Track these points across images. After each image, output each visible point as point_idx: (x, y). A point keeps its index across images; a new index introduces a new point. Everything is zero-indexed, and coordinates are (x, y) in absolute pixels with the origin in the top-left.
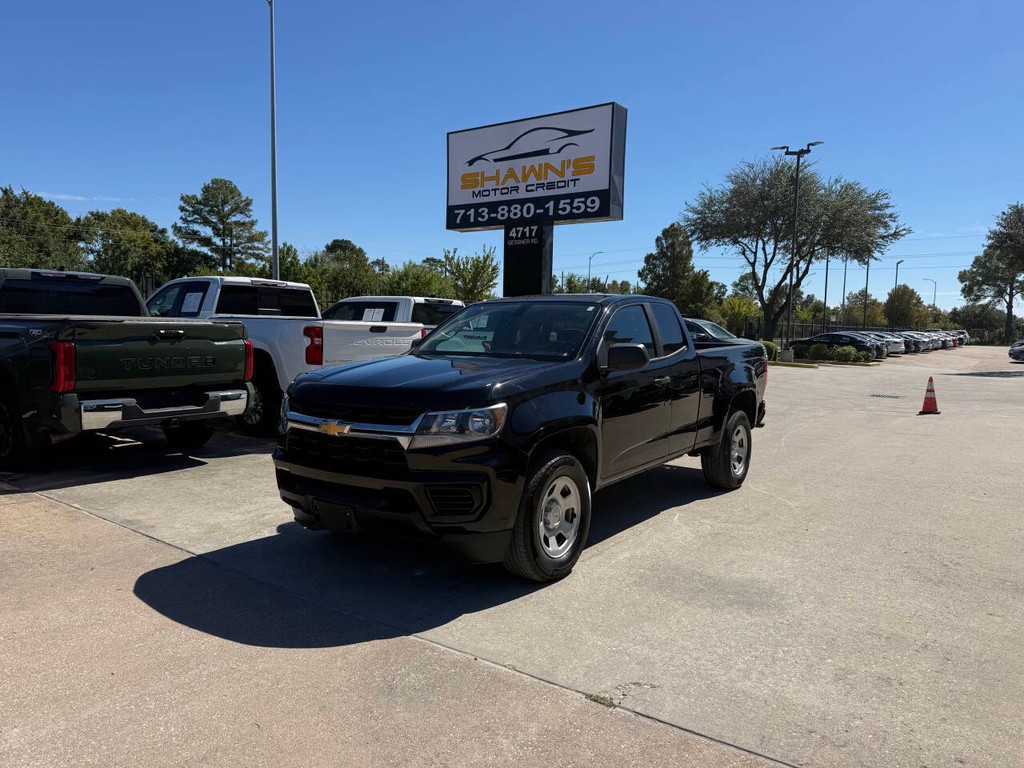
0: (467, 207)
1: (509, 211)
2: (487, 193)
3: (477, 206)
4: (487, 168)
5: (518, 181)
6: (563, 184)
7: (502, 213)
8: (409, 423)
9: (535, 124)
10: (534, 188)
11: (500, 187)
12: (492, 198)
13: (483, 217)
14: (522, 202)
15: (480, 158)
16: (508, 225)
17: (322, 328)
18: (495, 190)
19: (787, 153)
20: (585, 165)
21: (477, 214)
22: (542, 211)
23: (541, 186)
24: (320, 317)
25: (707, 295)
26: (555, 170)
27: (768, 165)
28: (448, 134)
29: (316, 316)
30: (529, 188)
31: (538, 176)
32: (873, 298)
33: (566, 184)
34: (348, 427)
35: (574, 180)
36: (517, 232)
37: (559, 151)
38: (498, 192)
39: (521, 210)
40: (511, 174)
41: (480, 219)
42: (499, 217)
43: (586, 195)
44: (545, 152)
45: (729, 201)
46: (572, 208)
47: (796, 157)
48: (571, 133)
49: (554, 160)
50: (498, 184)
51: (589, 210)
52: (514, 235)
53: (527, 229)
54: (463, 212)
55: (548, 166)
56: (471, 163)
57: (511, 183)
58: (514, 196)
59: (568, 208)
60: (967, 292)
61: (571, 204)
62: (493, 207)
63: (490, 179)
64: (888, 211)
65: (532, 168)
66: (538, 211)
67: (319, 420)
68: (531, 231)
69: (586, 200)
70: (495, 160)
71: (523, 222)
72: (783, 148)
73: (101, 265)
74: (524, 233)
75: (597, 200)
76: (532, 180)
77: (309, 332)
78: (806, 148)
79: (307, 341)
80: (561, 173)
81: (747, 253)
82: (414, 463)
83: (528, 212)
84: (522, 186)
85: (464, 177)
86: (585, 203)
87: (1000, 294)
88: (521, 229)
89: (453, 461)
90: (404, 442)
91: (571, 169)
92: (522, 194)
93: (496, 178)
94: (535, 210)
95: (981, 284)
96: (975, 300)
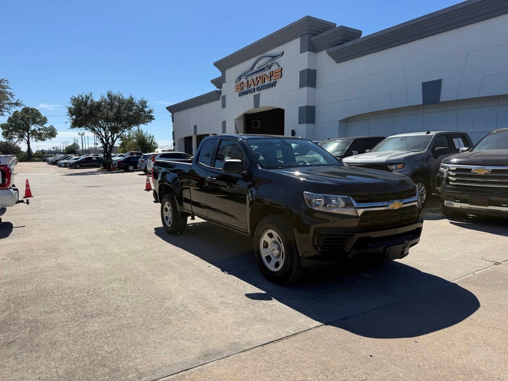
8: (416, 195)
60: (5, 135)
64: (7, 90)
90: (417, 204)
95: (12, 131)
96: (10, 139)
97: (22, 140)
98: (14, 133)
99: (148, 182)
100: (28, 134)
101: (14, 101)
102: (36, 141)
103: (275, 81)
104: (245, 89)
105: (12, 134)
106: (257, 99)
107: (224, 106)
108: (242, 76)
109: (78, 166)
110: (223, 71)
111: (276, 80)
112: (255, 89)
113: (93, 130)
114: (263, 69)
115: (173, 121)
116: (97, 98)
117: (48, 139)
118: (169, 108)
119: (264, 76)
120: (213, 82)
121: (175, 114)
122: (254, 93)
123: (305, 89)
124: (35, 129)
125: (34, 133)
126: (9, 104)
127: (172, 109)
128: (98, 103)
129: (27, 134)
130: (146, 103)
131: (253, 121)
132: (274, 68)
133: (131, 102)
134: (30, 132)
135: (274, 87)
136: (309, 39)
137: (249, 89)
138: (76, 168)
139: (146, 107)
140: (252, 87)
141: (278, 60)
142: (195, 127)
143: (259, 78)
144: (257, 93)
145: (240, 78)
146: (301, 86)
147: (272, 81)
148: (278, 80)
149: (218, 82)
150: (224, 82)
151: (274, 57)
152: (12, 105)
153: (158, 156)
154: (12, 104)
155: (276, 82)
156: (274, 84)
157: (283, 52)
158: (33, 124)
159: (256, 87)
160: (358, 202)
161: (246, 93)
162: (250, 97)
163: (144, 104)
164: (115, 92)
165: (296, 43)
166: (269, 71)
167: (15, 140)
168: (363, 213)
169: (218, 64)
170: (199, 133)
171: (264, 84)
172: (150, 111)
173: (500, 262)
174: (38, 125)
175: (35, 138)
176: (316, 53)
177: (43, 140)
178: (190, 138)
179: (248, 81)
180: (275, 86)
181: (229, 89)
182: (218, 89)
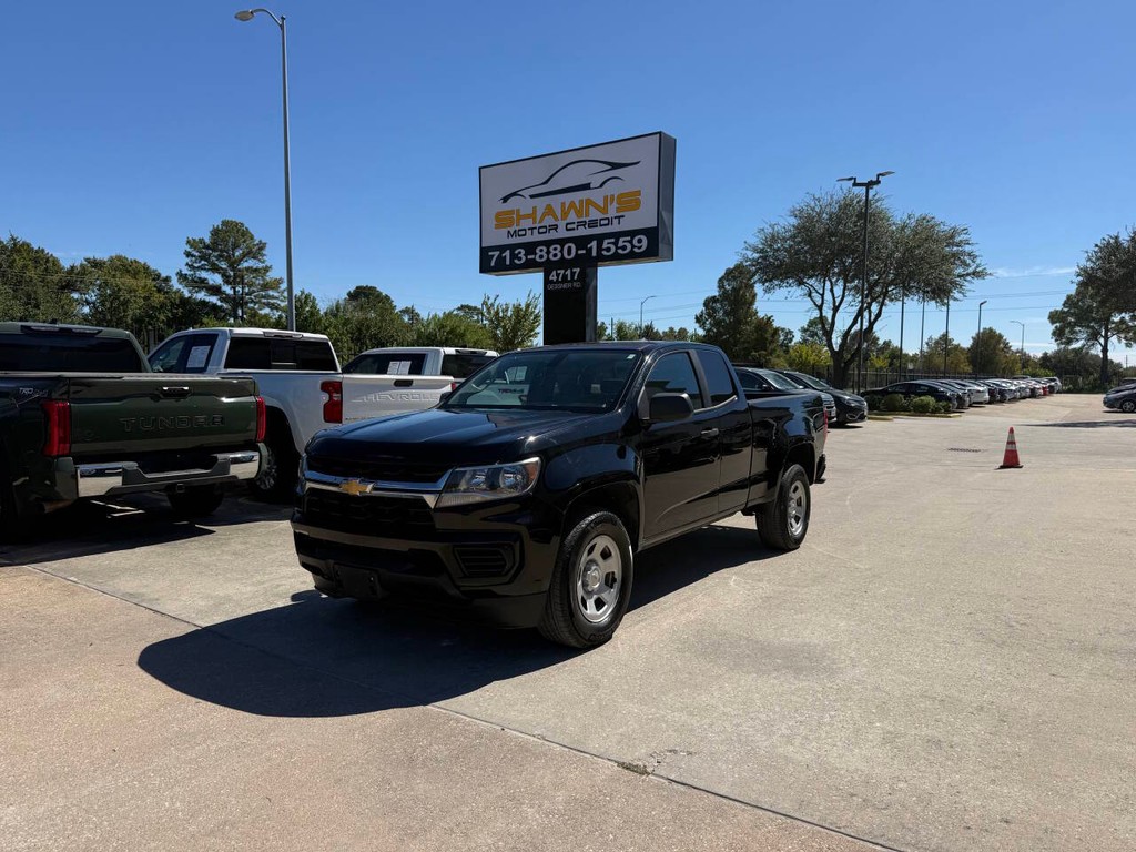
0: (502, 248)
1: (548, 252)
2: (523, 232)
3: (512, 247)
4: (522, 205)
5: (556, 219)
6: (606, 222)
7: (540, 254)
8: (435, 480)
9: (575, 157)
10: (574, 226)
11: (537, 225)
12: (529, 238)
13: (520, 259)
14: (562, 242)
15: (515, 194)
16: (547, 267)
17: (341, 383)
18: (532, 229)
19: (855, 185)
20: (630, 201)
21: (514, 257)
22: (584, 252)
23: (582, 224)
24: (340, 371)
25: (772, 342)
26: (597, 207)
27: (835, 197)
28: (480, 168)
29: (336, 369)
30: (569, 227)
31: (578, 213)
32: (955, 343)
33: (610, 222)
34: (370, 486)
35: (619, 217)
36: (558, 275)
37: (601, 186)
38: (536, 231)
39: (562, 251)
40: (549, 210)
41: (516, 261)
42: (538, 259)
43: (632, 233)
44: (586, 187)
45: (793, 237)
46: (617, 248)
47: (864, 188)
48: (615, 166)
49: (596, 196)
50: (534, 222)
51: (636, 250)
52: (555, 278)
53: (568, 272)
54: (497, 253)
55: (589, 202)
56: (505, 199)
57: (549, 221)
58: (553, 235)
59: (613, 248)
60: (1058, 334)
61: (616, 244)
62: (530, 247)
63: (528, 216)
64: (967, 248)
65: (572, 204)
66: (580, 252)
67: (339, 479)
68: (573, 274)
69: (632, 238)
70: (532, 197)
71: (563, 263)
72: (851, 179)
73: (98, 317)
74: (565, 276)
75: (644, 238)
76: (572, 217)
77: (326, 387)
78: (875, 179)
79: (325, 398)
80: (605, 210)
81: (814, 294)
82: (441, 523)
83: (569, 253)
84: (562, 225)
85: (498, 214)
86: (631, 242)
87: (1094, 336)
88: (562, 271)
89: (485, 519)
90: (430, 500)
91: (615, 205)
92: (562, 233)
93: (533, 216)
94: (577, 250)
95: (1073, 325)
96: (1067, 343)
97: (1093, 345)
98: (1077, 329)
100: (1107, 331)
101: (971, 270)
102: (1128, 345)
109: (1128, 406)
124: (1122, 320)
125: (1121, 328)
129: (1103, 331)
134: (1110, 327)
138: (1124, 412)
152: (969, 278)
154: (968, 275)
175: (1125, 338)
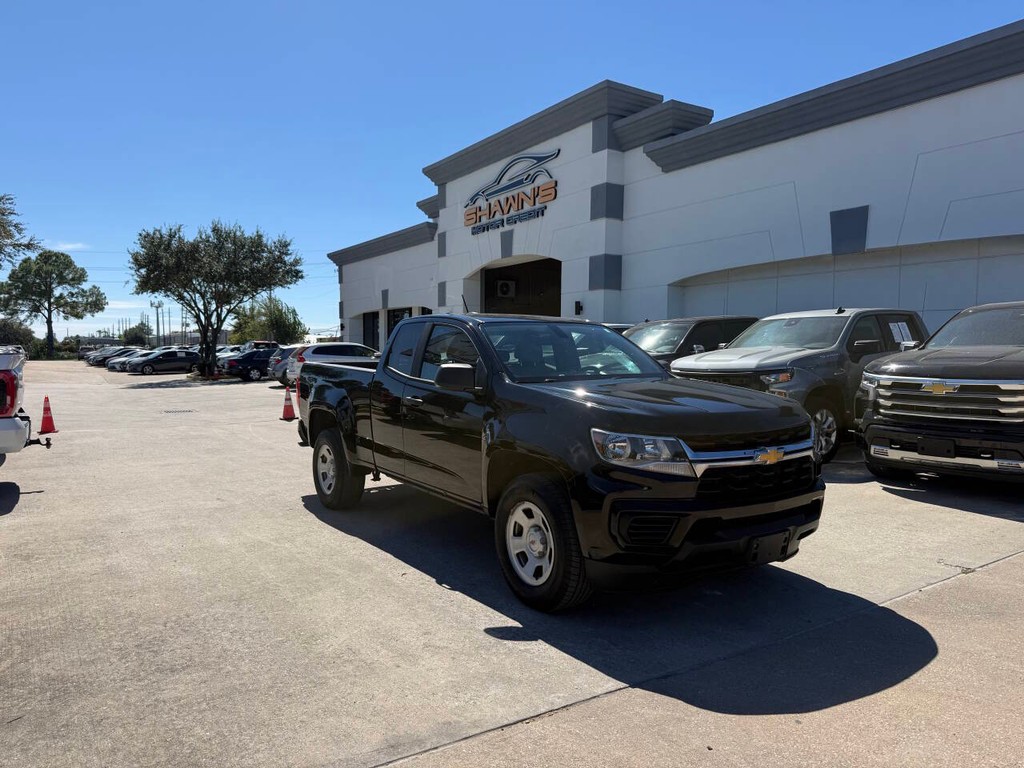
95: (17, 298)
96: (12, 314)
97: (36, 316)
99: (288, 403)
100: (50, 304)
102: (66, 318)
103: (542, 205)
104: (485, 220)
105: (16, 304)
106: (507, 241)
107: (442, 252)
108: (477, 194)
109: (148, 369)
110: (442, 186)
111: (547, 204)
112: (503, 220)
113: (181, 298)
114: (520, 182)
115: (341, 281)
116: (190, 236)
117: (88, 315)
118: (333, 257)
119: (522, 196)
120: (422, 205)
121: (344, 267)
122: (501, 229)
123: (602, 222)
124: (61, 295)
125: (60, 303)
126: (15, 246)
127: (341, 258)
128: (192, 244)
129: (46, 305)
130: (289, 244)
131: (500, 283)
132: (541, 180)
133: (257, 243)
134: (52, 300)
135: (540, 217)
136: (610, 125)
137: (492, 220)
138: (144, 374)
139: (287, 254)
140: (498, 216)
141: (550, 165)
142: (385, 294)
143: (511, 200)
144: (507, 228)
145: (474, 200)
146: (594, 216)
147: (538, 205)
148: (548, 205)
149: (431, 207)
150: (444, 205)
151: (540, 159)
152: (20, 249)
153: (309, 352)
154: (20, 245)
155: (546, 208)
156: (541, 212)
157: (559, 151)
158: (59, 284)
159: (505, 217)
160: (695, 449)
161: (485, 228)
162: (494, 237)
163: (284, 246)
164: (227, 224)
165: (586, 132)
166: (532, 186)
167: (22, 317)
168: (707, 472)
169: (431, 172)
170: (392, 305)
171: (521, 211)
172: (297, 262)
173: (972, 567)
174: (69, 287)
175: (63, 312)
176: (624, 151)
177: (79, 316)
178: (375, 315)
179: (490, 205)
180: (543, 215)
181: (453, 219)
182: (431, 221)
